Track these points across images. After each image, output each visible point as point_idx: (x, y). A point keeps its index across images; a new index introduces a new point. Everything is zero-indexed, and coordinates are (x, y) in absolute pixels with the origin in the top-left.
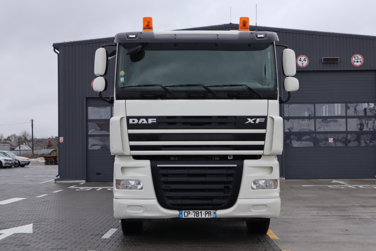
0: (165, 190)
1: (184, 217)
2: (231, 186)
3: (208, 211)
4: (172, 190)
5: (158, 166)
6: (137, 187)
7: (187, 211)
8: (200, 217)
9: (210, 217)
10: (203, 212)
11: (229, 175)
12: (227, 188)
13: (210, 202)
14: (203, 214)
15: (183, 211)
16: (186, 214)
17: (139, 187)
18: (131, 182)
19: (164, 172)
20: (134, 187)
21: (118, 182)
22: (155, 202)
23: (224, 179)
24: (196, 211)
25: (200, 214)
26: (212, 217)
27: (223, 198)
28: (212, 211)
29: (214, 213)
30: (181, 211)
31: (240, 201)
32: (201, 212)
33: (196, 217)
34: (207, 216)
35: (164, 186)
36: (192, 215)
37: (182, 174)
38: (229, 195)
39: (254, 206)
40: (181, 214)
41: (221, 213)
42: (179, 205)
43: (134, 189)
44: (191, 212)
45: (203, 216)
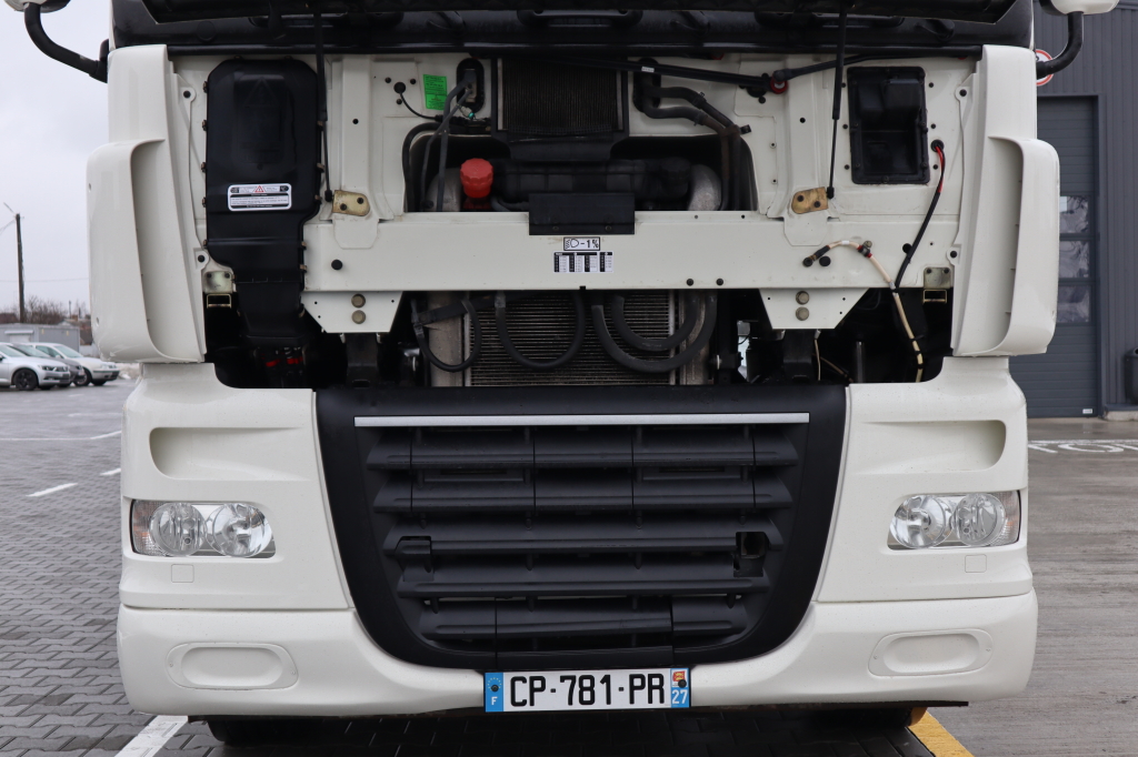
0: (403, 561)
1: (508, 707)
2: (772, 532)
3: (646, 672)
4: (438, 561)
5: (360, 421)
6: (244, 540)
7: (527, 675)
8: (600, 704)
9: (656, 704)
10: (620, 678)
11: (762, 472)
12: (754, 543)
13: (655, 620)
14: (617, 691)
15: (508, 677)
16: (523, 691)
17: (259, 539)
18: (206, 511)
19: (398, 456)
20: (227, 543)
21: (142, 511)
22: (343, 625)
23: (741, 494)
24: (578, 674)
25: (600, 689)
26: (667, 704)
27: (729, 599)
28: (666, 673)
29: (682, 684)
30: (492, 677)
31: (825, 616)
32: (606, 680)
33: (576, 706)
34: (641, 701)
35: (393, 539)
36: (554, 694)
37: (500, 470)
38: (764, 580)
39: (906, 642)
40: (495, 689)
41: (718, 682)
42: (481, 642)
43: (230, 551)
44: (552, 678)
45: (620, 702)
